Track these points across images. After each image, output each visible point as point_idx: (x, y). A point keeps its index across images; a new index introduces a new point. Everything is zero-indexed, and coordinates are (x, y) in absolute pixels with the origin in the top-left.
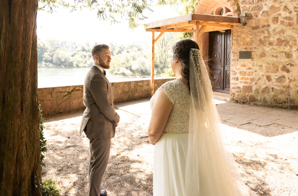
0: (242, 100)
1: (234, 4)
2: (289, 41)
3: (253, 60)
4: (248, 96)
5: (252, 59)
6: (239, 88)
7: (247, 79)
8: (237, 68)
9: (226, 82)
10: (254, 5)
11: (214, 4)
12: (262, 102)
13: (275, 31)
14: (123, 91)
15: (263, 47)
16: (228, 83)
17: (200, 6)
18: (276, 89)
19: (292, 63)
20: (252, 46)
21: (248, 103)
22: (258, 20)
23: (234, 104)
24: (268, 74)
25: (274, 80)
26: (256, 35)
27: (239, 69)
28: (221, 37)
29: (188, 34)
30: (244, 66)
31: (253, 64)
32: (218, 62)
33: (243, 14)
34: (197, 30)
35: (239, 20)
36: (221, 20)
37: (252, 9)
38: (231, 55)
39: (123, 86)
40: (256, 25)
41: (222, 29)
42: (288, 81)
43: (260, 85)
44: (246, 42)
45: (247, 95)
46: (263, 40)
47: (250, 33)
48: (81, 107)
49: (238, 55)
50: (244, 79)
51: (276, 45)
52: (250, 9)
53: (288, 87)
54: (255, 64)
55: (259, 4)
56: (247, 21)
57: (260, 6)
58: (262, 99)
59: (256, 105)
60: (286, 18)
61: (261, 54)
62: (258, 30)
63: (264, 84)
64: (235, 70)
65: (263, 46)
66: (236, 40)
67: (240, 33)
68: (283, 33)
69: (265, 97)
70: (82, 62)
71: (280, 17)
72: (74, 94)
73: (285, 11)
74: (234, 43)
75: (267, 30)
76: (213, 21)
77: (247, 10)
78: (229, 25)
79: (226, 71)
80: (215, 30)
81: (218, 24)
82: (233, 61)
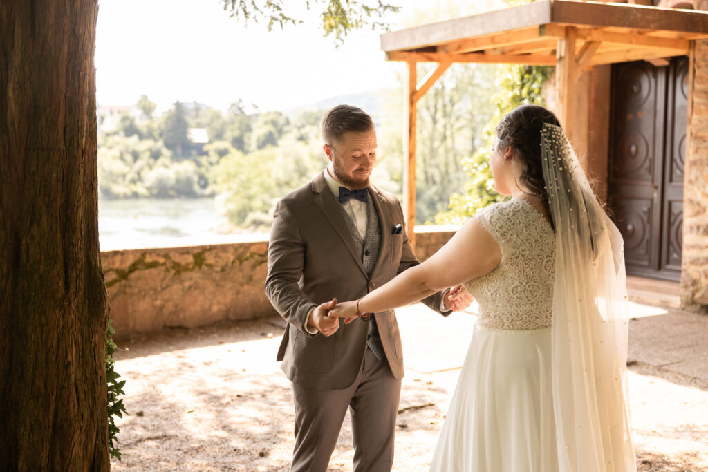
9: (669, 242)
16: (675, 244)
23: (694, 318)
28: (653, 81)
29: (534, 72)
32: (643, 172)
34: (567, 58)
36: (654, 22)
38: (688, 146)
41: (657, 53)
48: (162, 324)
64: (699, 197)
66: (705, 92)
70: (124, 176)
72: (139, 278)
74: (699, 104)
76: (623, 25)
78: (681, 38)
79: (670, 204)
80: (633, 57)
81: (641, 37)
82: (694, 168)
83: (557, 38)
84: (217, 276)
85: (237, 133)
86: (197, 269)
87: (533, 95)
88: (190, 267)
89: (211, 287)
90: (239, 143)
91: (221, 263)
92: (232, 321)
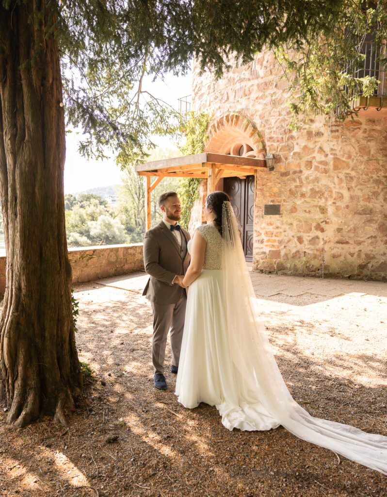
0: (268, 269)
1: (258, 142)
2: (324, 192)
3: (281, 217)
4: (275, 263)
5: (280, 216)
6: (265, 253)
7: (275, 241)
8: (262, 227)
9: (247, 247)
10: (284, 144)
11: (231, 138)
12: (292, 271)
13: (308, 179)
14: (109, 261)
16: (249, 247)
17: (212, 140)
18: (309, 254)
19: (327, 221)
20: (280, 199)
21: (275, 272)
22: (288, 163)
23: (258, 274)
24: (299, 235)
25: (306, 242)
26: (285, 184)
27: (264, 228)
28: (240, 185)
29: (195, 180)
30: (271, 224)
31: (282, 221)
33: (270, 155)
34: (212, 176)
35: (265, 164)
37: (281, 149)
38: (254, 210)
39: (108, 255)
40: (286, 170)
41: (241, 174)
42: (322, 242)
43: (289, 249)
44: (273, 193)
46: (294, 190)
47: (278, 181)
49: (263, 210)
50: (271, 242)
51: (309, 197)
52: (279, 149)
53: (323, 250)
54: (284, 222)
55: (289, 142)
56: (275, 165)
57: (290, 145)
58: (293, 265)
59: (285, 274)
60: (321, 162)
61: (292, 209)
62: (288, 177)
63: (294, 247)
64: (259, 229)
65: (294, 199)
66: (261, 189)
67: (266, 180)
68: (318, 182)
69: (296, 264)
71: (314, 161)
73: (320, 153)
74: (259, 194)
75: (299, 177)
76: (232, 164)
77: (275, 150)
78: (252, 169)
79: (247, 232)
80: (233, 175)
81: (239, 168)
82: (257, 218)
83: (209, 168)
84: (74, 264)
87: (194, 190)
91: (75, 259)
92: (80, 283)
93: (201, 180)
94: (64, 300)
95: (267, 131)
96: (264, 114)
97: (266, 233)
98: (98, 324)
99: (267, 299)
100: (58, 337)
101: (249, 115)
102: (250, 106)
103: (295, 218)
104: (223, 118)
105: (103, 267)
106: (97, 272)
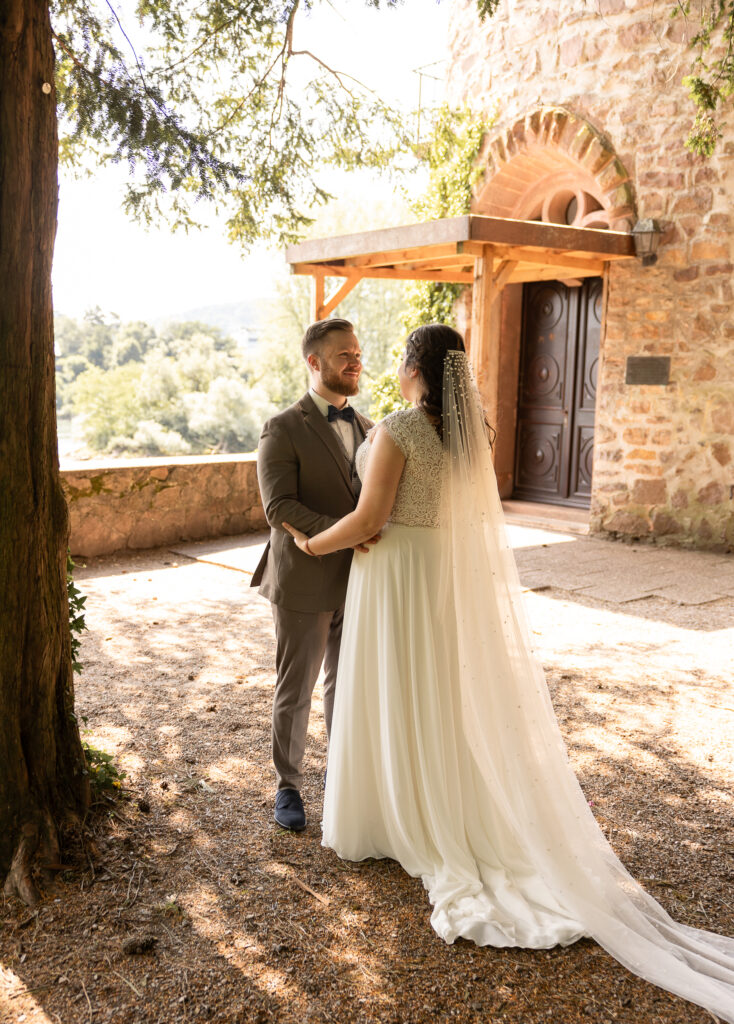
0: (630, 531)
1: (615, 185)
3: (672, 390)
4: (650, 515)
5: (669, 387)
6: (623, 487)
7: (651, 455)
8: (619, 417)
9: (578, 469)
10: (686, 192)
11: (545, 176)
12: (696, 537)
14: (209, 497)
15: (707, 345)
16: (584, 471)
17: (493, 181)
20: (670, 341)
21: (650, 540)
22: (697, 246)
23: (603, 544)
24: (718, 439)
26: (686, 300)
27: (625, 420)
28: (565, 302)
29: (445, 289)
30: (643, 410)
31: (674, 403)
32: (554, 396)
33: (645, 222)
34: (484, 278)
35: (630, 246)
36: (571, 242)
37: (676, 206)
38: (600, 370)
39: (209, 480)
40: (688, 262)
41: (570, 273)
43: (692, 476)
44: (653, 324)
45: (647, 513)
46: (708, 317)
47: (667, 292)
49: (622, 372)
50: (641, 457)
52: (671, 206)
54: (679, 405)
55: (701, 187)
56: (658, 250)
57: (703, 194)
58: (698, 523)
59: (676, 546)
61: (701, 369)
62: (694, 282)
63: (703, 472)
64: (610, 423)
65: (709, 342)
66: (619, 316)
67: (633, 290)
69: (707, 518)
74: (612, 327)
75: (725, 284)
76: (540, 245)
77: (660, 208)
78: (596, 259)
79: (580, 429)
80: (546, 276)
81: (559, 256)
82: (606, 393)
83: (474, 256)
84: (117, 502)
85: (94, 346)
86: (95, 494)
87: (442, 314)
88: (88, 492)
89: (109, 514)
90: (97, 358)
91: (120, 488)
92: (132, 550)
93: (461, 287)
94: (44, 590)
95: (640, 157)
96: (635, 110)
97: (630, 433)
98: (159, 657)
99: (616, 610)
100: (25, 682)
101: (593, 114)
102: (597, 90)
103: (710, 394)
104: (523, 121)
105: (193, 512)
106: (178, 524)
